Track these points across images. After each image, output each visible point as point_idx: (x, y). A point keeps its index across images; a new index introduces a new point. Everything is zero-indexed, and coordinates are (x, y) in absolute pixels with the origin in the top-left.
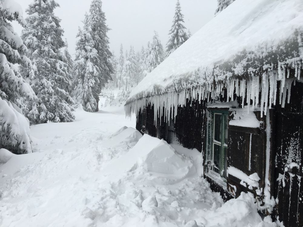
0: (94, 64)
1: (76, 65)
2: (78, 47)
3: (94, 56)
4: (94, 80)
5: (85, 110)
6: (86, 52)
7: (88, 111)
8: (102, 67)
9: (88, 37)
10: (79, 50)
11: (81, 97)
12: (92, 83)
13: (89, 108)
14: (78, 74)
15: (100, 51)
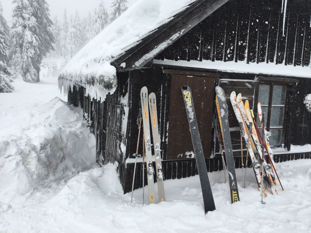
0: (33, 34)
1: (13, 33)
2: (14, 14)
3: (32, 25)
4: (33, 50)
5: (25, 81)
6: (23, 20)
7: (28, 82)
8: (41, 37)
9: (25, 4)
10: (16, 17)
11: (20, 67)
12: (32, 54)
13: (28, 78)
14: (15, 43)
15: (39, 19)
